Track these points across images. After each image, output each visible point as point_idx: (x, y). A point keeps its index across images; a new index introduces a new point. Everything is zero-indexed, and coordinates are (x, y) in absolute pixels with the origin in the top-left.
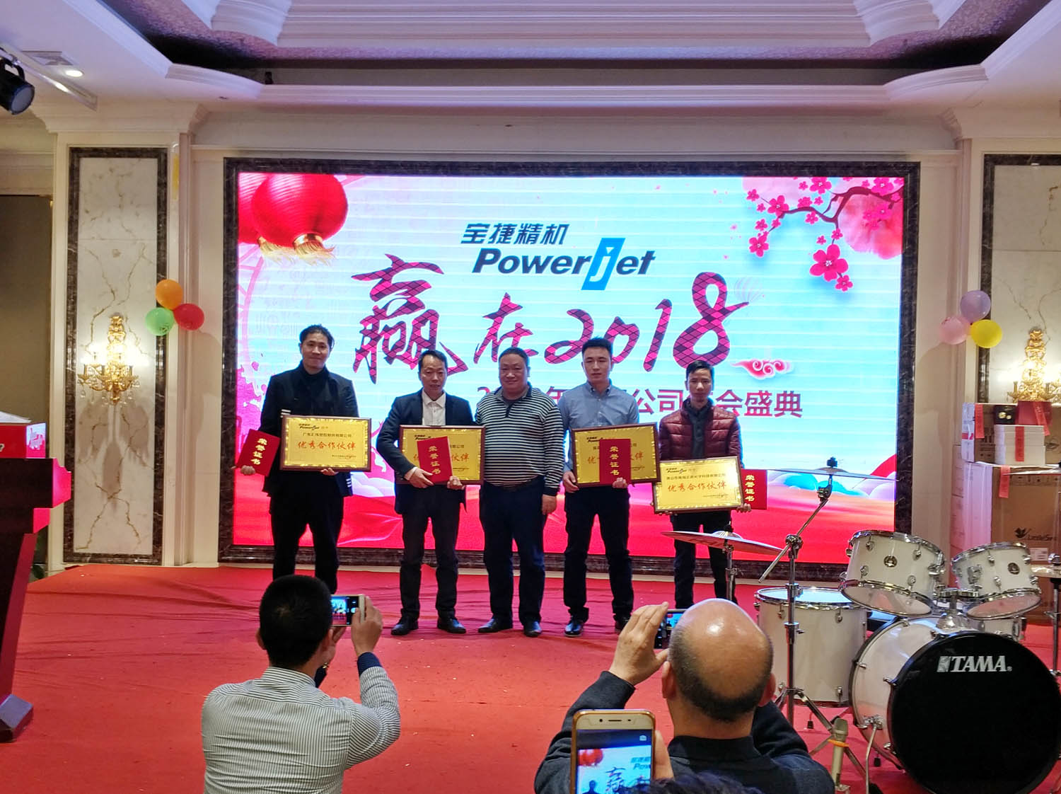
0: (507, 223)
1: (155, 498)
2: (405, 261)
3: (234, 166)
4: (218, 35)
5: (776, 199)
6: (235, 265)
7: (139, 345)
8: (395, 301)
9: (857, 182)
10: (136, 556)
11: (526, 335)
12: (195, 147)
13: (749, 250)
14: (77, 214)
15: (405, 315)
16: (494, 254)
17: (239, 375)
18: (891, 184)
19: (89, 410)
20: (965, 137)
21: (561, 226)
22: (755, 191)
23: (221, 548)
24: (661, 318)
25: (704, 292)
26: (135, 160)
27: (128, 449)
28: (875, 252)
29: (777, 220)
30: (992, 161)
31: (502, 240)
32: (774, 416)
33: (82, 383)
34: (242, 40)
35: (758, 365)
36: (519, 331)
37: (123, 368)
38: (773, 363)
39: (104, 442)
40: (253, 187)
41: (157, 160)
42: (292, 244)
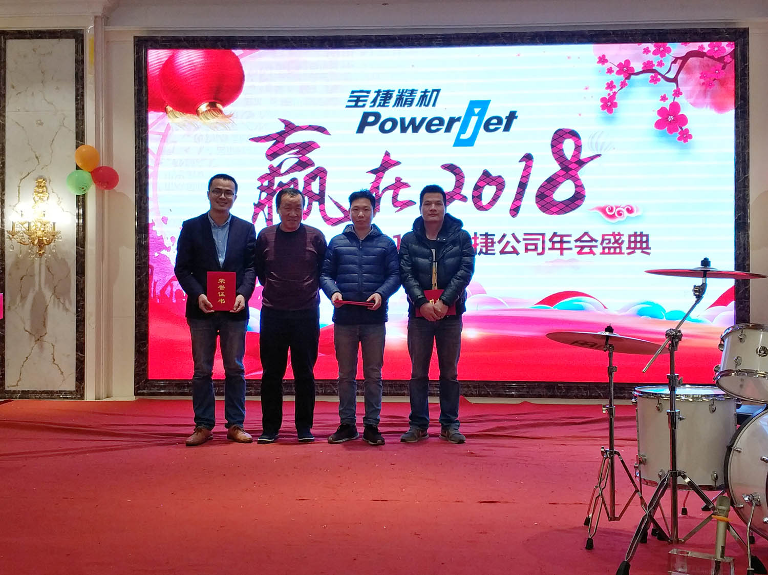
0: (386, 89)
1: (77, 339)
2: (296, 125)
3: (143, 44)
5: (623, 63)
6: (145, 131)
7: (61, 205)
8: (289, 160)
9: (694, 46)
10: (61, 392)
11: (405, 187)
12: (109, 28)
13: (601, 108)
14: (5, 89)
15: (298, 172)
16: (375, 117)
17: (150, 228)
18: (723, 47)
19: (17, 263)
21: (434, 91)
22: (604, 56)
23: (137, 382)
24: (524, 170)
25: (562, 146)
26: (55, 41)
27: (52, 297)
28: (711, 107)
29: (625, 81)
31: (382, 104)
32: (626, 254)
33: (10, 239)
35: (611, 210)
36: (399, 185)
37: (47, 225)
38: (624, 208)
39: (31, 291)
40: (160, 62)
41: (74, 40)
42: (196, 112)
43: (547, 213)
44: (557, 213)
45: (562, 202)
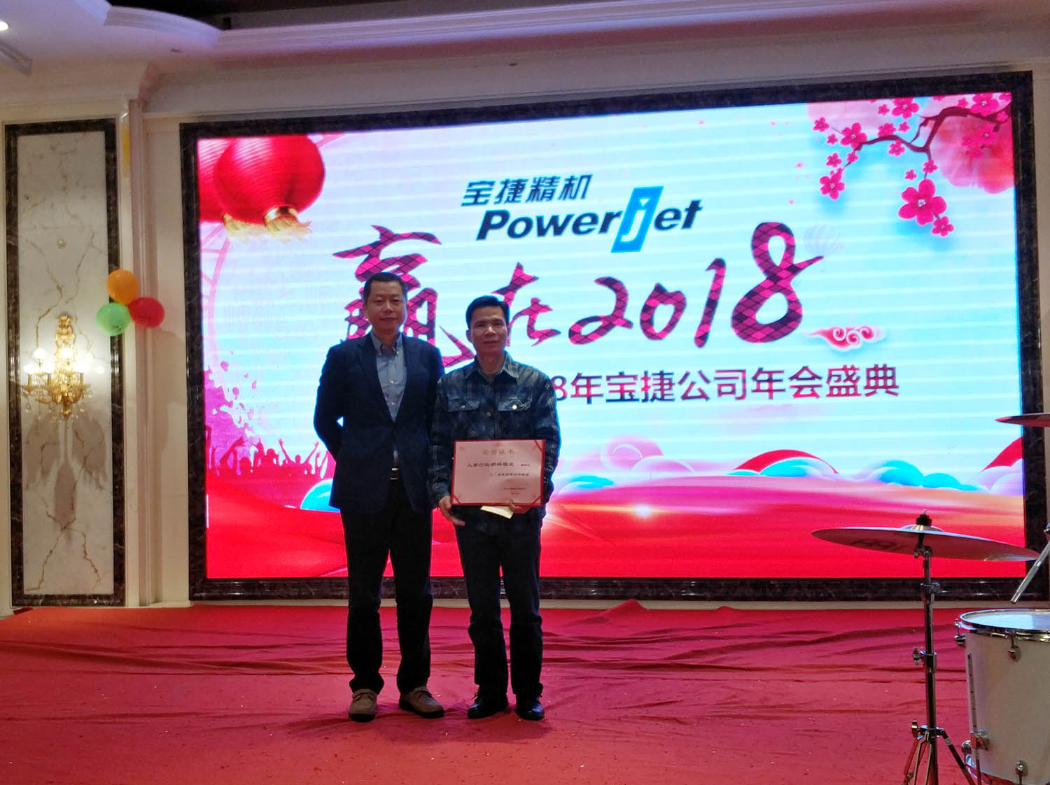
0: (516, 179)
1: (115, 526)
2: (395, 232)
3: (191, 134)
5: (850, 128)
6: (198, 248)
7: (92, 350)
9: (951, 101)
10: (95, 597)
11: (545, 312)
12: (148, 116)
13: (821, 193)
14: (16, 201)
16: (502, 216)
17: (206, 377)
18: (995, 101)
19: (37, 427)
21: (582, 177)
22: (822, 120)
23: (192, 583)
24: (714, 281)
25: (767, 247)
26: (79, 135)
27: (82, 473)
28: (980, 187)
29: (854, 153)
31: (510, 200)
32: (863, 396)
33: (27, 396)
35: (840, 334)
36: (536, 308)
37: (73, 376)
38: (859, 330)
39: (55, 463)
40: (215, 156)
41: (103, 133)
42: (262, 221)
43: (749, 341)
44: (763, 340)
45: (770, 325)
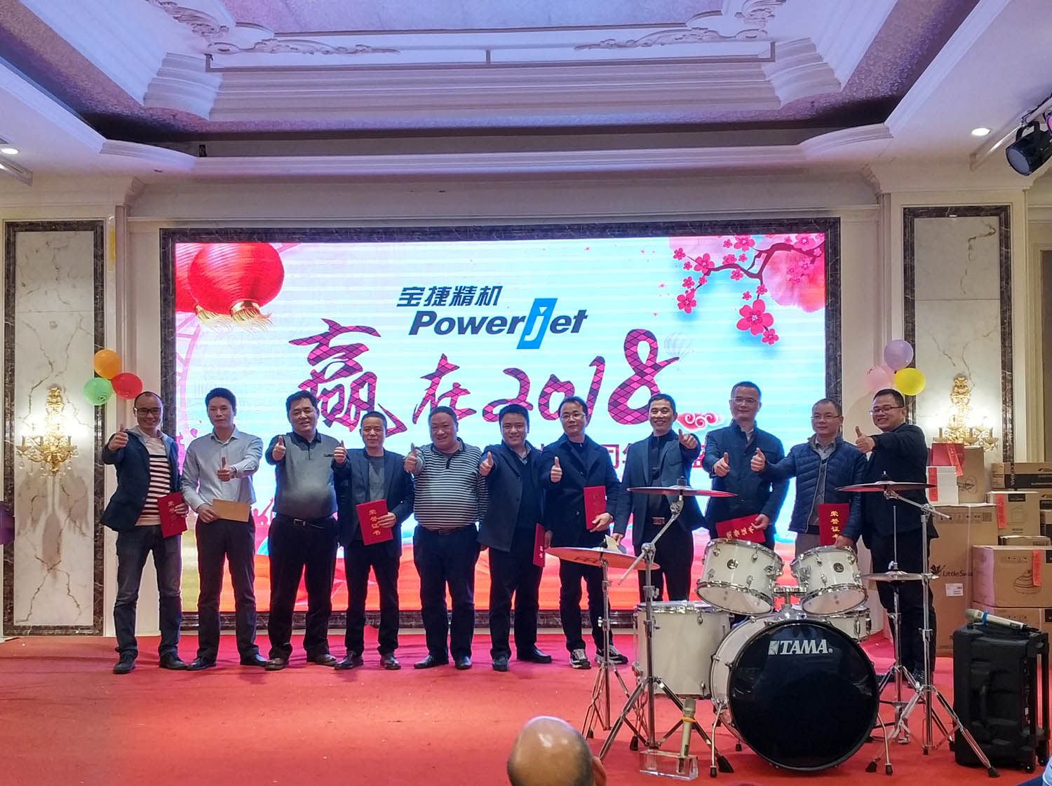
0: (442, 287)
1: (95, 568)
2: (342, 325)
3: (169, 237)
4: (151, 112)
5: (702, 257)
6: (173, 333)
7: (77, 416)
8: (333, 365)
9: (780, 238)
10: (77, 628)
11: (464, 394)
12: (130, 219)
13: (677, 307)
14: (14, 288)
15: (343, 378)
16: (430, 317)
18: (813, 239)
19: (28, 482)
20: (884, 192)
21: (494, 288)
22: (681, 250)
24: (595, 375)
25: (636, 349)
26: (71, 234)
27: (68, 520)
28: (799, 305)
29: (704, 277)
30: (911, 214)
31: (437, 303)
33: (21, 455)
34: (174, 116)
35: (691, 419)
36: (457, 391)
37: (62, 439)
38: (705, 415)
39: (44, 513)
40: (189, 257)
41: (93, 232)
42: (230, 312)
43: (621, 423)
44: (632, 422)
45: (637, 410)
